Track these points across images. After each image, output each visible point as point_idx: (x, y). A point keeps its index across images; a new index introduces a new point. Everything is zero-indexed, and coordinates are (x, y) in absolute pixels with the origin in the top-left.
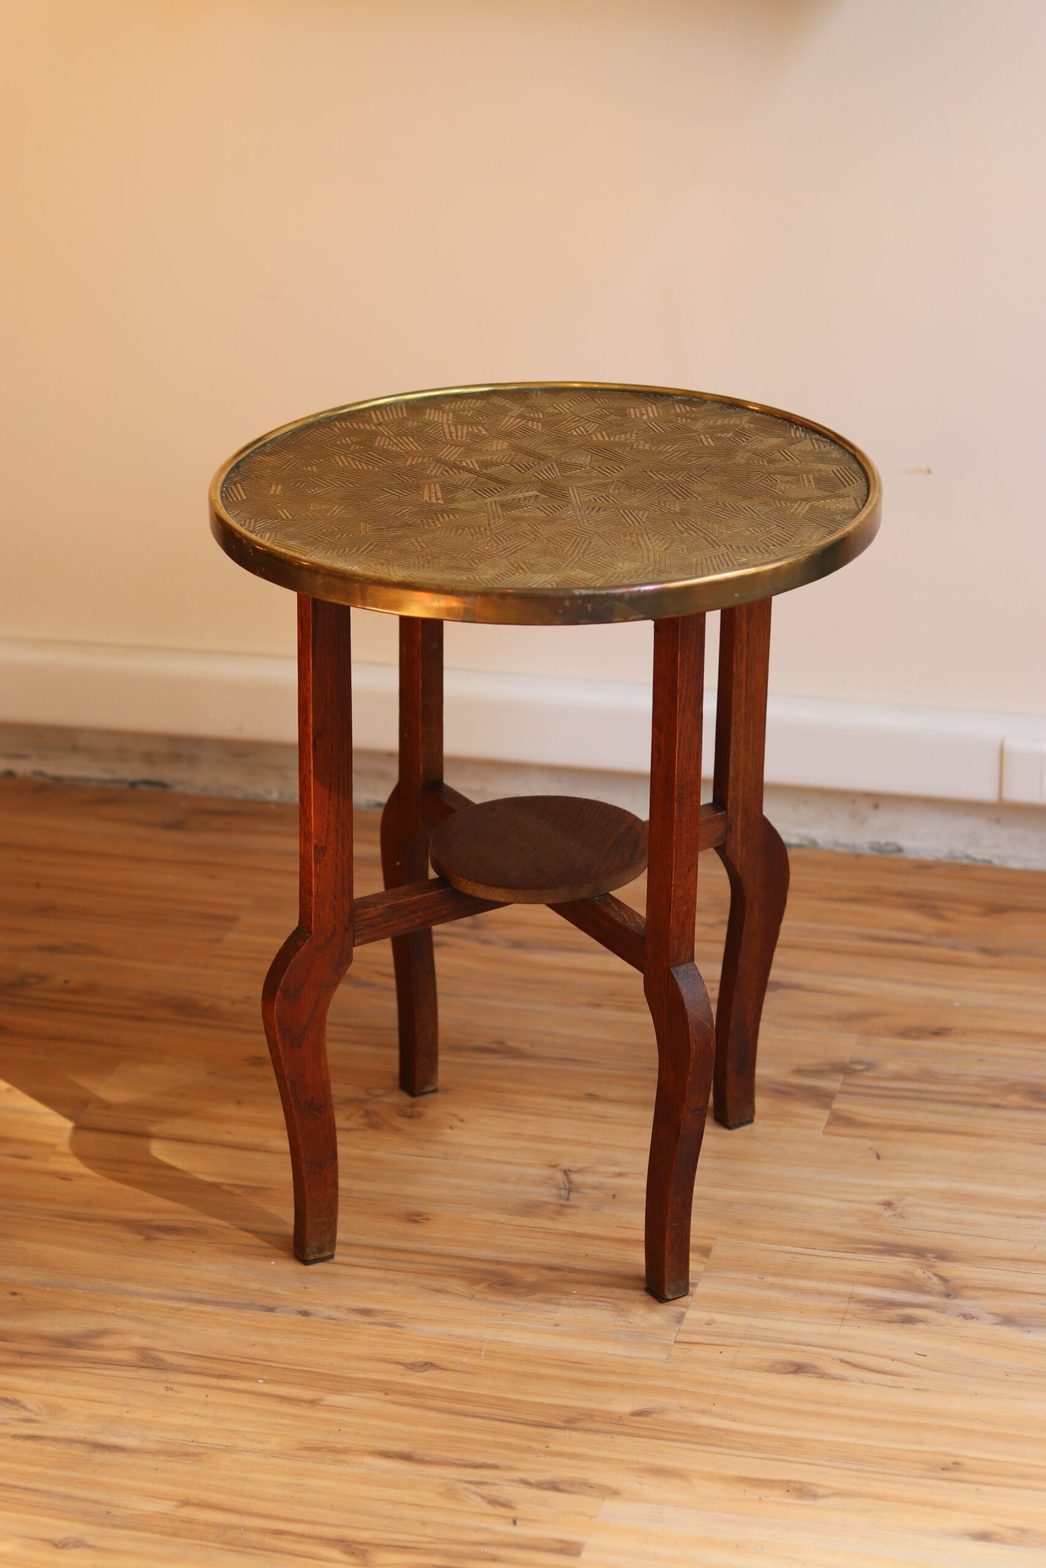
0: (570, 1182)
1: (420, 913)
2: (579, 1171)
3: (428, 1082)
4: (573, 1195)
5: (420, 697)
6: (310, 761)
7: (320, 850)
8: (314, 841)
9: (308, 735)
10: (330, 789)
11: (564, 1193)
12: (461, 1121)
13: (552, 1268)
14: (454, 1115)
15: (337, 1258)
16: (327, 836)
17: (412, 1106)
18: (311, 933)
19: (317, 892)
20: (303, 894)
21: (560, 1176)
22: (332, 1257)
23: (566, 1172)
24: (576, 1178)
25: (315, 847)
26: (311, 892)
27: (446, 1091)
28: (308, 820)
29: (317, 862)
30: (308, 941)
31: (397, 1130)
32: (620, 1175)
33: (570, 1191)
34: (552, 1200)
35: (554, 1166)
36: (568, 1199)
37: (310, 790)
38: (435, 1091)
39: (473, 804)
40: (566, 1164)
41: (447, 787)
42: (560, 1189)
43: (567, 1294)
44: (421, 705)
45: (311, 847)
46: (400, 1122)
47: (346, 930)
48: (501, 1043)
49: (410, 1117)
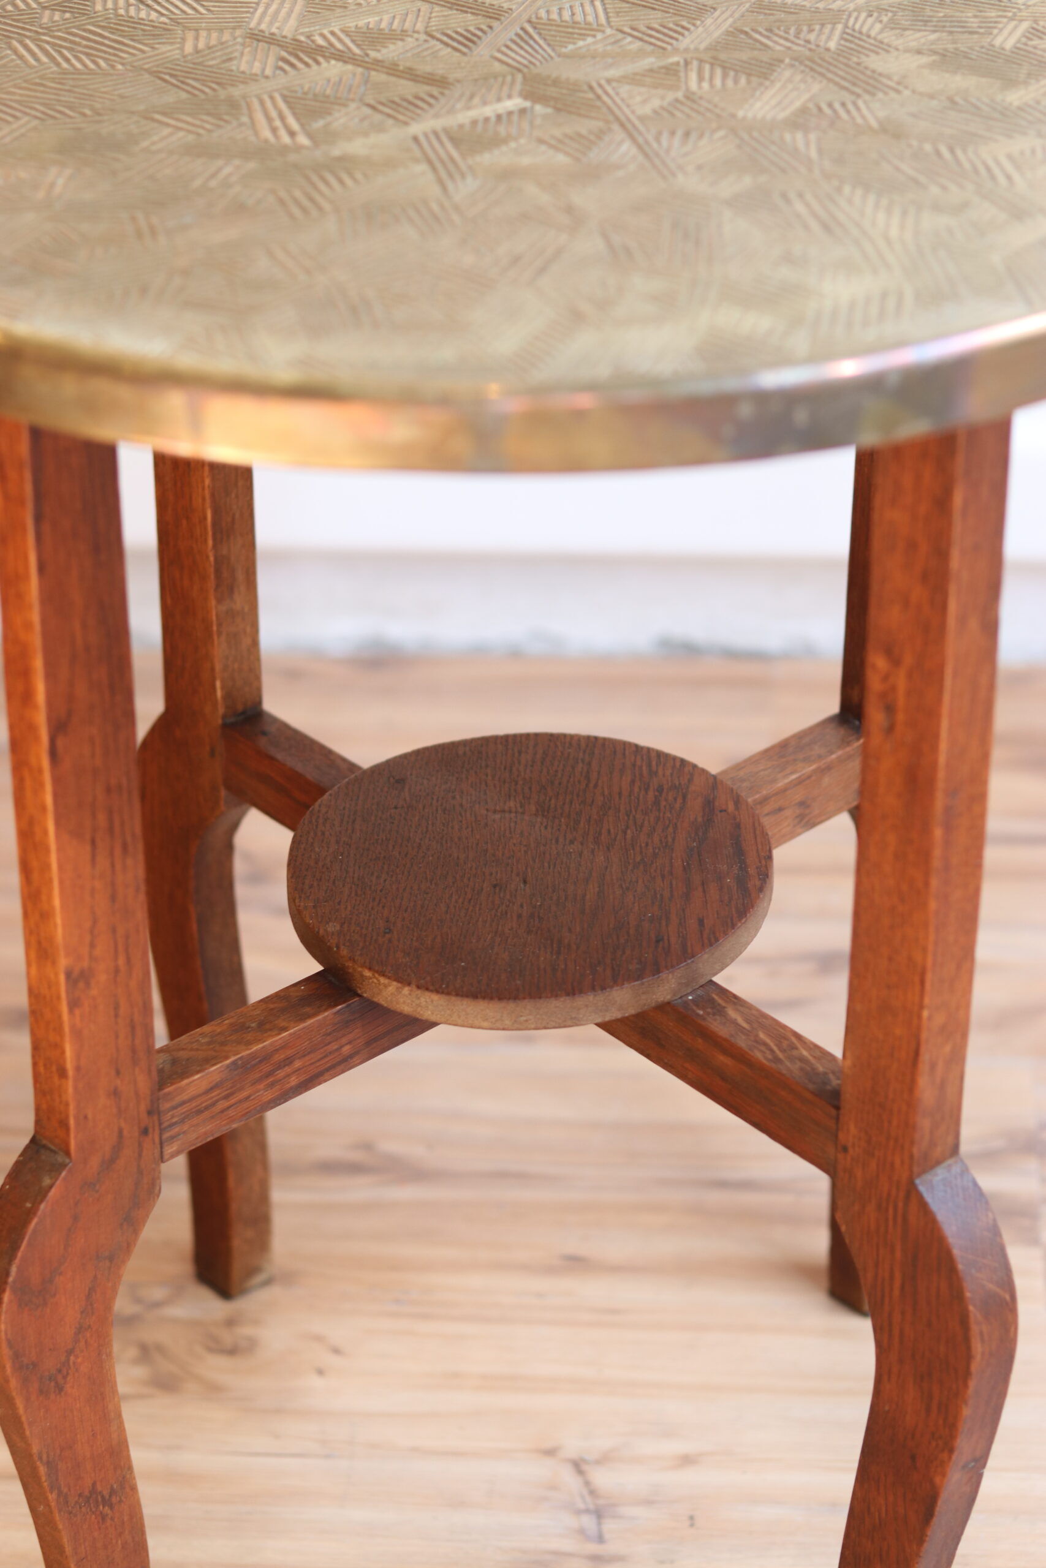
0: (592, 1491)
2: (605, 1459)
3: (253, 1271)
4: (610, 1526)
5: (210, 542)
6: (42, 785)
7: (78, 979)
8: (63, 962)
9: (32, 728)
10: (93, 842)
11: (588, 1522)
12: (336, 1351)
14: (319, 1339)
16: (92, 946)
17: (231, 1322)
18: (68, 1153)
19: (78, 1069)
20: (42, 1069)
21: (569, 1479)
23: (578, 1466)
24: (602, 1478)
25: (68, 975)
26: (62, 1073)
27: (288, 1278)
28: (46, 916)
29: (73, 1004)
30: (64, 1174)
31: (213, 1390)
32: (687, 1461)
33: (599, 1514)
34: (568, 1545)
35: (550, 1452)
36: (600, 1539)
37: (47, 850)
38: (268, 1282)
39: (352, 767)
40: (573, 1445)
41: (275, 720)
42: (578, 1512)
44: (212, 559)
45: (56, 974)
46: (215, 1367)
47: (145, 1132)
48: (368, 1147)
49: (232, 1351)
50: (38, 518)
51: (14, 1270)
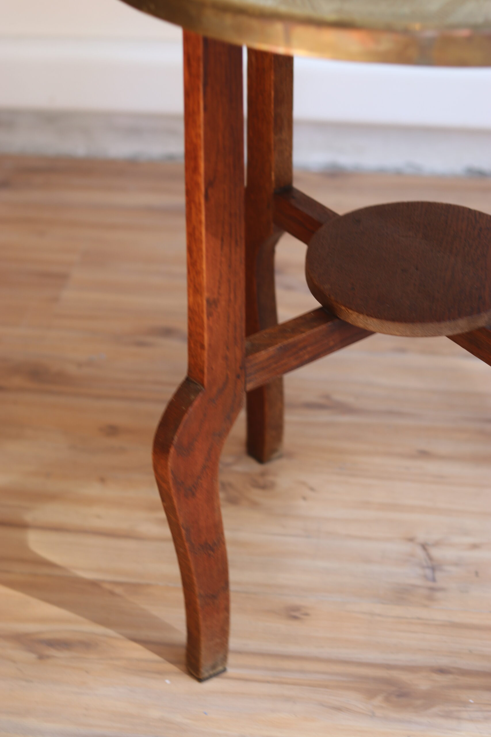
0: (430, 558)
1: (309, 349)
2: (437, 544)
3: (274, 450)
4: (439, 575)
5: (272, 106)
6: (200, 211)
7: (212, 303)
8: (206, 295)
9: (197, 184)
10: (222, 240)
11: (428, 572)
12: (312, 489)
13: (442, 671)
14: (304, 483)
15: (231, 671)
16: (219, 288)
17: (263, 474)
18: (203, 385)
19: (210, 345)
20: (192, 345)
21: (420, 552)
22: (224, 670)
23: (424, 547)
24: (436, 553)
25: (208, 301)
26: (202, 347)
27: (290, 455)
28: (199, 273)
29: (210, 315)
30: (200, 394)
31: (254, 505)
32: (475, 547)
33: (433, 569)
34: (419, 582)
35: (411, 540)
36: (434, 580)
37: (201, 242)
38: (281, 457)
39: (335, 214)
40: (422, 536)
41: (298, 192)
42: (423, 567)
43: (465, 704)
44: (273, 114)
45: (202, 301)
46: (256, 494)
47: (238, 377)
48: (327, 397)
49: (264, 487)
50: (205, 85)
51: (176, 438)
